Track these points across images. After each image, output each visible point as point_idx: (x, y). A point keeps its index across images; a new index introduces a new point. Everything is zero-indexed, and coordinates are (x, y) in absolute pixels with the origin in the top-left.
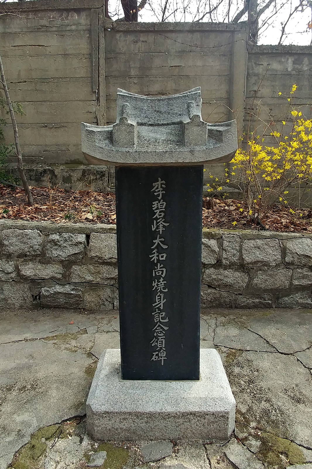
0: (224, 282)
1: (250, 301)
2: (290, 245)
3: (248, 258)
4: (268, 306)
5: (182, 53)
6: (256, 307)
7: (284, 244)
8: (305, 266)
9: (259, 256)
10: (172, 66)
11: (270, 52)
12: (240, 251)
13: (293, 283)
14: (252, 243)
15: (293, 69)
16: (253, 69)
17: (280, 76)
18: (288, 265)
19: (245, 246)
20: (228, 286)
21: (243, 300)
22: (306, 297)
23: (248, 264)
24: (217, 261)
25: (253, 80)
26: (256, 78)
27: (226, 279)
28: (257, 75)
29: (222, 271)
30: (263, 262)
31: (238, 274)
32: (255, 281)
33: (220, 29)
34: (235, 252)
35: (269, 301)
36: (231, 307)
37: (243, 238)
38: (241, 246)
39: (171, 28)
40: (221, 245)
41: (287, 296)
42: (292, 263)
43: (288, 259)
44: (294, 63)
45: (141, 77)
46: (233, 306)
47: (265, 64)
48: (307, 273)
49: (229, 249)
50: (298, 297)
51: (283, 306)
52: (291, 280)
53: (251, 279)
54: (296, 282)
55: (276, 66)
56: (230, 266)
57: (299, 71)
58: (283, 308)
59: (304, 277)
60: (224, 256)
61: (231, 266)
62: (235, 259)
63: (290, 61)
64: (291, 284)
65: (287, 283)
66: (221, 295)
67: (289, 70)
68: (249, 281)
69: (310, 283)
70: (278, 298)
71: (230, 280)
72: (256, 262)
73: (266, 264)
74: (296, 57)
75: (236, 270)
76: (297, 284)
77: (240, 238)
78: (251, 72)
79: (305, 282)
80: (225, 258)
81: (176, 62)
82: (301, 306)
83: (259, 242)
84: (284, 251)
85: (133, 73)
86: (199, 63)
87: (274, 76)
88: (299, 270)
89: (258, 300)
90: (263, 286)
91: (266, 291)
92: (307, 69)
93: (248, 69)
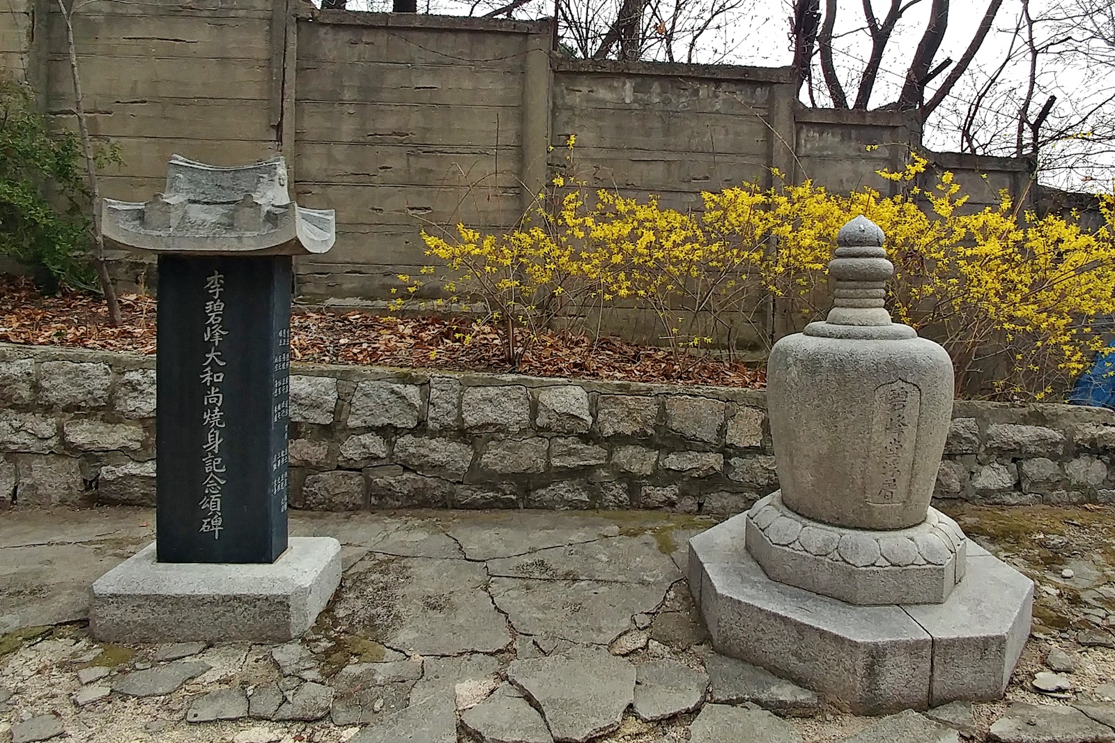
0: (430, 460)
1: (478, 495)
2: (545, 397)
3: (471, 419)
4: (512, 506)
5: (436, 67)
6: (488, 505)
7: (535, 395)
8: (570, 433)
9: (490, 414)
10: (419, 88)
11: (591, 70)
12: (459, 406)
13: (552, 463)
14: (478, 393)
15: (635, 101)
16: (563, 98)
17: (612, 111)
18: (540, 431)
19: (467, 398)
20: (437, 467)
21: (466, 493)
22: (578, 489)
23: (471, 428)
24: (419, 424)
25: (563, 116)
26: (570, 113)
27: (433, 455)
28: (572, 108)
29: (426, 440)
30: (496, 425)
31: (454, 446)
32: (485, 459)
33: (503, 30)
34: (450, 407)
35: (512, 496)
36: (445, 507)
37: (466, 384)
38: (460, 398)
39: (417, 25)
40: (426, 396)
41: (544, 486)
42: (548, 429)
43: (541, 421)
44: (636, 90)
45: (361, 104)
46: (448, 504)
47: (585, 90)
48: (575, 446)
49: (440, 402)
50: (563, 489)
51: (537, 504)
52: (549, 458)
53: (478, 455)
54: (556, 462)
55: (603, 93)
56: (440, 431)
57: (646, 105)
58: (537, 508)
59: (570, 453)
60: (431, 414)
61: (443, 432)
62: (449, 420)
63: (628, 85)
64: (548, 464)
65: (541, 464)
66: (425, 483)
67: (628, 101)
68: (475, 459)
69: (581, 463)
70: (528, 491)
71: (439, 457)
72: (486, 425)
73: (502, 429)
74: (639, 80)
75: (452, 439)
76: (558, 464)
77: (461, 384)
78: (560, 102)
79: (572, 462)
80: (432, 419)
81: (425, 81)
82: (570, 506)
83: (492, 391)
84: (534, 408)
85: (347, 95)
86: (467, 84)
87: (600, 110)
88: (561, 441)
89: (491, 494)
90: (498, 468)
91: (504, 476)
92: (658, 100)
93: (554, 97)
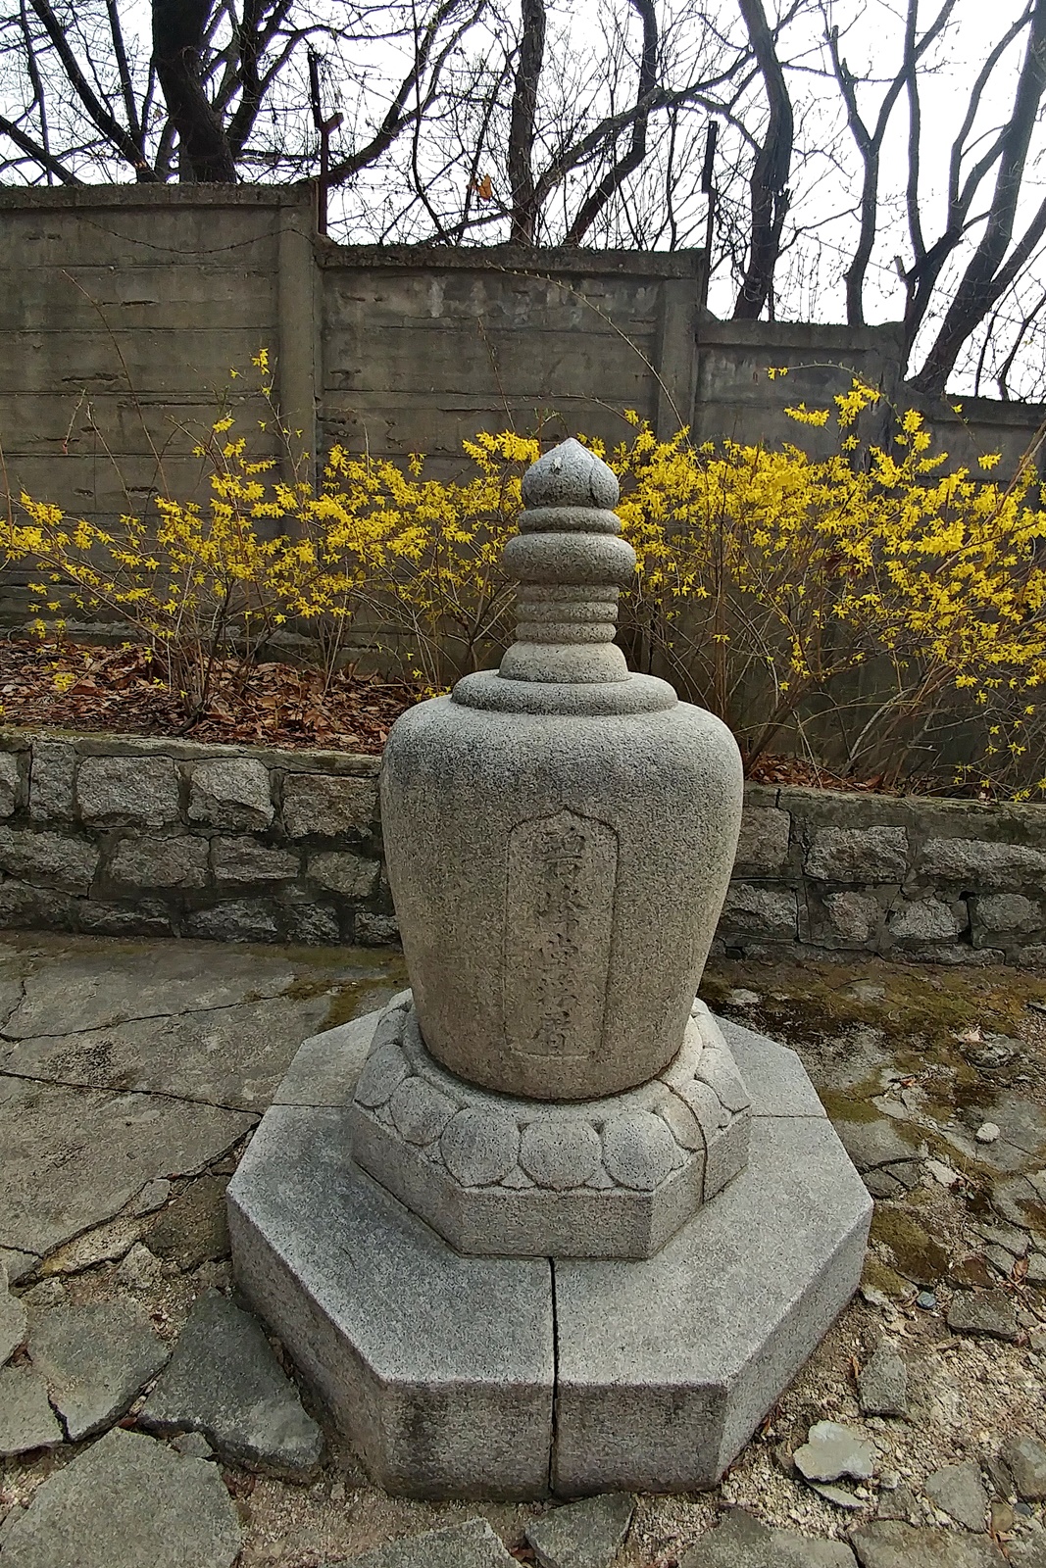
0: (36, 864)
1: (112, 916)
2: (201, 776)
3: (90, 806)
4: (164, 933)
5: (151, 269)
6: (128, 931)
7: (187, 773)
8: (241, 830)
9: (119, 799)
10: (129, 304)
11: (376, 263)
12: (73, 786)
13: (217, 873)
14: (102, 767)
15: (447, 312)
16: (338, 313)
17: (412, 332)
18: (195, 827)
19: (85, 773)
20: (50, 876)
21: (96, 913)
22: (260, 913)
23: (91, 818)
24: (17, 810)
25: (339, 340)
26: (347, 337)
27: (39, 857)
28: (349, 328)
29: (28, 834)
30: (128, 815)
31: (71, 845)
32: (118, 865)
33: (242, 202)
34: (62, 787)
35: (162, 920)
36: (69, 930)
37: (83, 751)
38: (75, 773)
39: (117, 201)
40: (25, 769)
41: (209, 907)
42: (205, 823)
43: (193, 812)
44: (447, 295)
45: (49, 332)
46: (70, 926)
47: (370, 297)
48: (249, 850)
49: (46, 778)
50: (236, 912)
51: (200, 932)
52: (210, 866)
53: (105, 860)
54: (223, 873)
55: (398, 303)
56: (49, 823)
57: (464, 318)
58: (202, 938)
59: (243, 860)
60: (35, 797)
61: (53, 823)
62: (61, 806)
63: (435, 288)
64: (211, 875)
65: (199, 874)
66: (35, 896)
67: (435, 314)
68: (102, 864)
69: (261, 876)
70: (185, 913)
71: (49, 860)
72: (112, 816)
73: (138, 822)
74: (451, 278)
75: (66, 835)
76: (226, 876)
77: (77, 753)
78: (332, 318)
79: (247, 874)
80: (36, 803)
81: (135, 292)
82: (248, 937)
83: (122, 764)
84: (186, 791)
85: (30, 320)
86: (197, 295)
87: (393, 331)
88: (226, 842)
89: (132, 915)
90: (135, 878)
91: (146, 891)
92: (482, 312)
93: (324, 310)
